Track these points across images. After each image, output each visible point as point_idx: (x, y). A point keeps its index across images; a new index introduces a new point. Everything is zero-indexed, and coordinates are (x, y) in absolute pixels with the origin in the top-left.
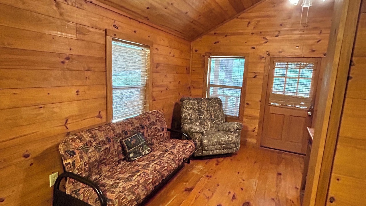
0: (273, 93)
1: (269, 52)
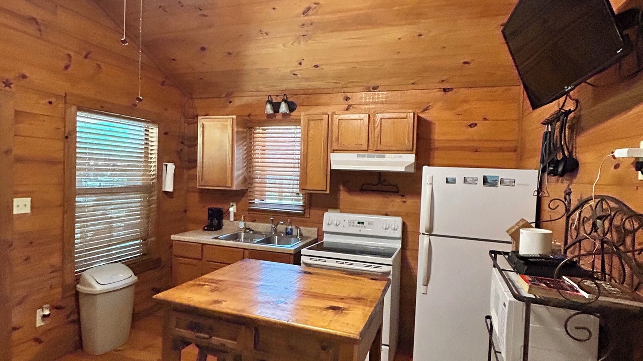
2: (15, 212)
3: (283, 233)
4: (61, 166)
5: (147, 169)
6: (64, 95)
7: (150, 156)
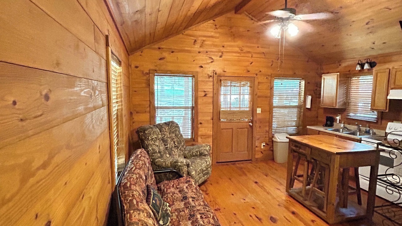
0: (222, 109)
1: (216, 71)
2: (257, 112)
3: (364, 131)
4: (269, 98)
5: (300, 99)
6: (270, 75)
7: (301, 93)
